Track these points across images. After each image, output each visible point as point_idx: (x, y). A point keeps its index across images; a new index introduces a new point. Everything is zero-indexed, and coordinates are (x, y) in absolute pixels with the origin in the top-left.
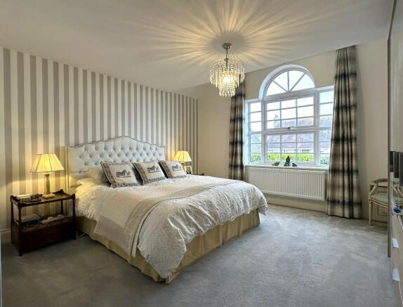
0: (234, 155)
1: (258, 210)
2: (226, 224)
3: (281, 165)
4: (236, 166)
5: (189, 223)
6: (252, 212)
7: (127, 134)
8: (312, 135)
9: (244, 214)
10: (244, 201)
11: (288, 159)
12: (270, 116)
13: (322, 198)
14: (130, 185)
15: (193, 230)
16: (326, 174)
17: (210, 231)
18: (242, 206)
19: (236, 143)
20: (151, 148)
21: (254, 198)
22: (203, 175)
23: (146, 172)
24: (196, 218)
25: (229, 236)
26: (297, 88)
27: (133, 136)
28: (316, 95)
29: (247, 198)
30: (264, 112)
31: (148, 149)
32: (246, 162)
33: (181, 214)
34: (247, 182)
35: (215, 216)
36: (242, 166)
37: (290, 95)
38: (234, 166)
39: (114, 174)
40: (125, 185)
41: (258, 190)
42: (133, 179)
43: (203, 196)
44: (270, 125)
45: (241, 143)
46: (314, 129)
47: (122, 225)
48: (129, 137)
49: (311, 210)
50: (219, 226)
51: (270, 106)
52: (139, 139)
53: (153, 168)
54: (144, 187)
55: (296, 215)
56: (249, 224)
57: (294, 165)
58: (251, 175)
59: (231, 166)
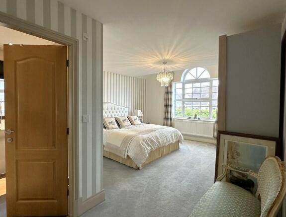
0: (166, 112)
1: (178, 142)
2: (164, 147)
3: (192, 119)
4: (167, 119)
5: (148, 145)
6: (176, 142)
7: (109, 101)
8: (208, 103)
9: (172, 143)
10: (172, 137)
11: (196, 115)
12: (187, 91)
13: (212, 136)
14: (115, 128)
15: (150, 148)
16: (214, 124)
17: (156, 149)
18: (171, 139)
19: (168, 106)
20: (121, 109)
21: (177, 135)
22: (149, 123)
23: (122, 122)
24: (151, 143)
25: (165, 153)
26: (202, 77)
27: (112, 102)
28: (211, 82)
29: (173, 136)
30: (184, 89)
31: (120, 109)
32: (173, 117)
33: (145, 141)
34: (173, 127)
35: (159, 143)
36: (171, 119)
37: (197, 80)
38: (166, 119)
39: (107, 123)
40: (113, 128)
41: (178, 131)
42: (116, 126)
43: (153, 134)
44: (187, 97)
45: (171, 106)
46: (209, 100)
47: (119, 146)
48: (110, 102)
49: (206, 143)
50: (160, 148)
51: (187, 86)
52: (115, 103)
53: (125, 120)
54: (121, 129)
55: (198, 145)
56: (174, 148)
57: (199, 119)
58: (175, 124)
59: (165, 118)
